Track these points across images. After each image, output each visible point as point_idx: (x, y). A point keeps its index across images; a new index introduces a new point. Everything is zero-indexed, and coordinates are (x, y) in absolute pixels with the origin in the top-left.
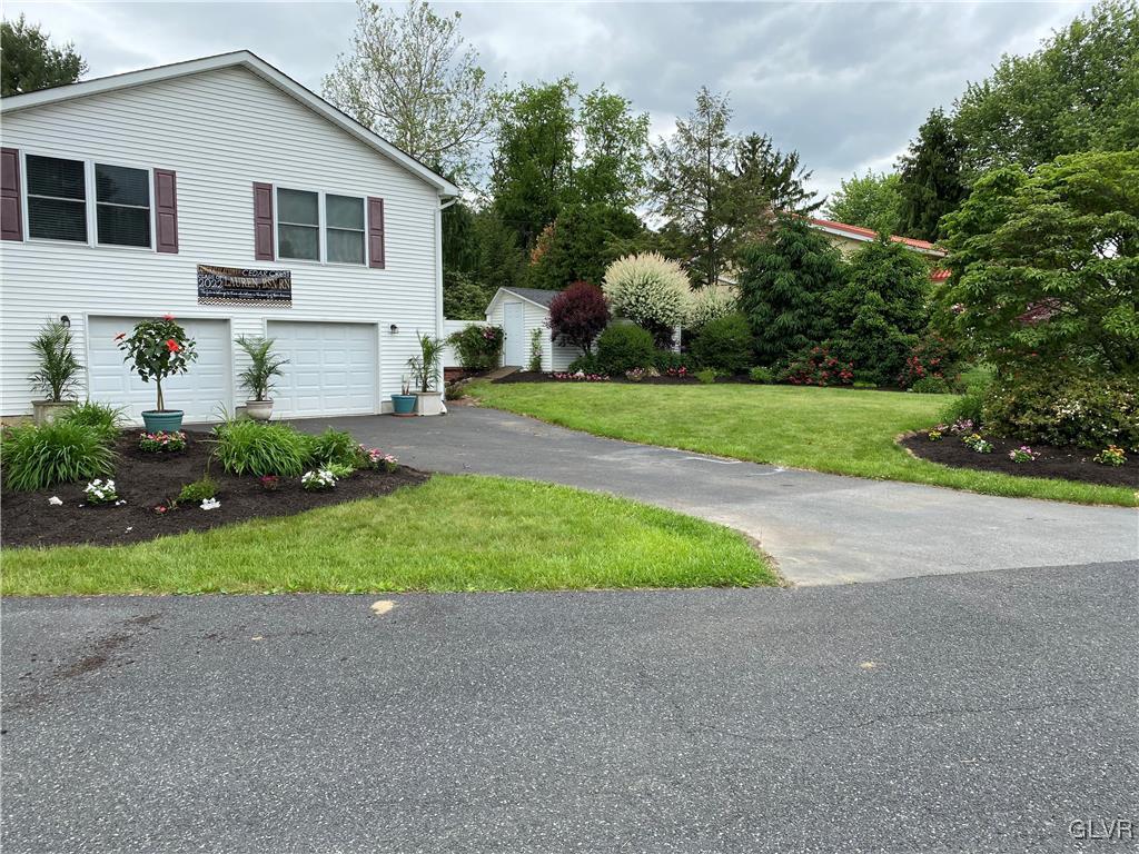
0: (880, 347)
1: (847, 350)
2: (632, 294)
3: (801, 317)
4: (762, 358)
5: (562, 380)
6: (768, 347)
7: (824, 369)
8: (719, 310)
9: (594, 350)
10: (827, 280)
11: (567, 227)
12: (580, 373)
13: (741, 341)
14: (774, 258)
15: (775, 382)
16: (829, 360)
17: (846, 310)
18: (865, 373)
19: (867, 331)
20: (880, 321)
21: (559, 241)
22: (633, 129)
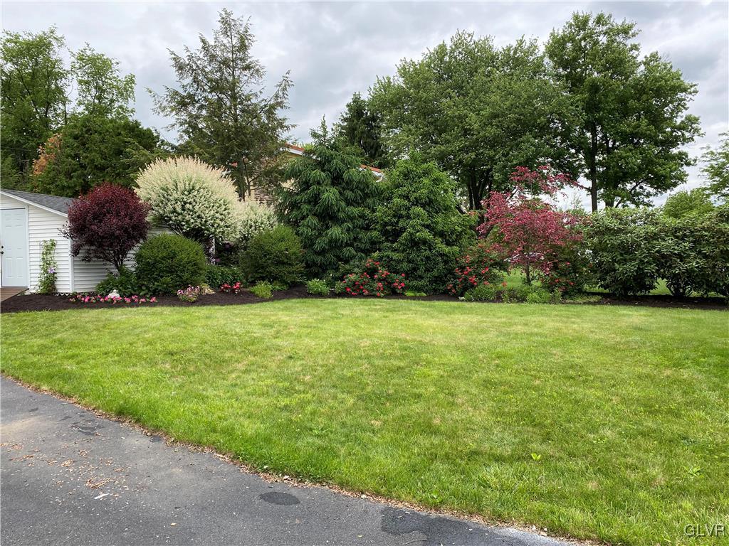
0: (428, 258)
1: (398, 261)
2: (176, 200)
3: (348, 230)
4: (314, 270)
5: (91, 306)
6: (319, 259)
7: (380, 280)
8: (262, 223)
9: (130, 264)
10: (366, 196)
11: (76, 138)
12: (114, 294)
13: (294, 253)
14: (318, 173)
15: (334, 295)
16: (383, 271)
17: (392, 224)
18: (415, 283)
19: (415, 243)
20: (426, 234)
21: (68, 151)
22: (122, 85)
